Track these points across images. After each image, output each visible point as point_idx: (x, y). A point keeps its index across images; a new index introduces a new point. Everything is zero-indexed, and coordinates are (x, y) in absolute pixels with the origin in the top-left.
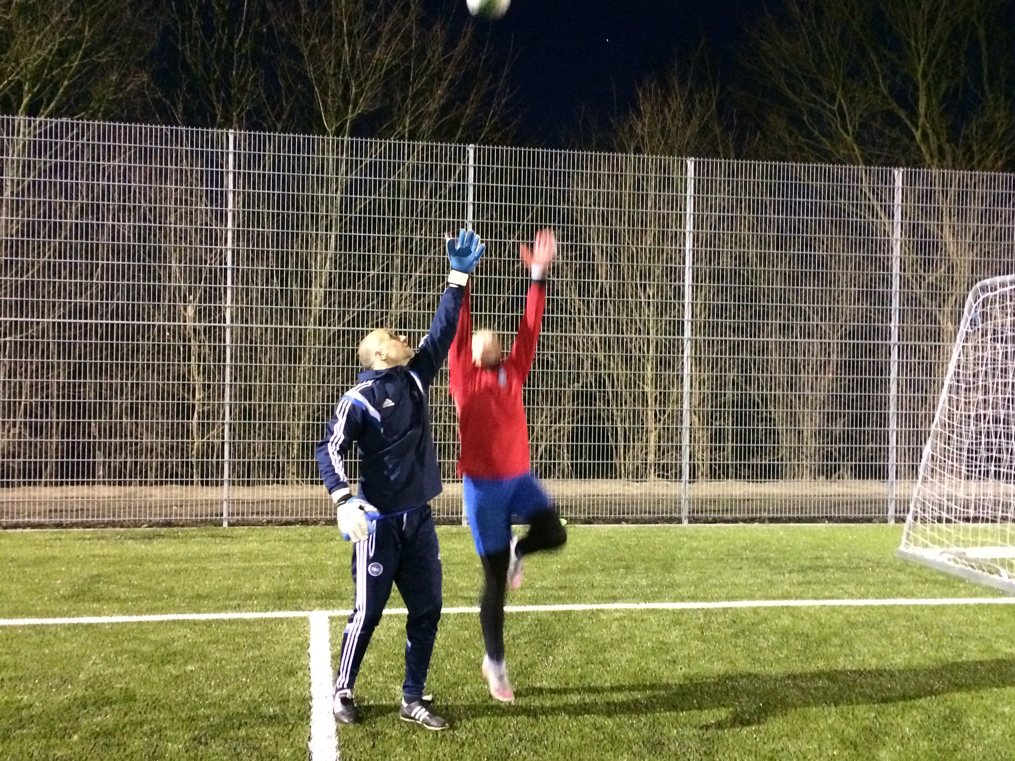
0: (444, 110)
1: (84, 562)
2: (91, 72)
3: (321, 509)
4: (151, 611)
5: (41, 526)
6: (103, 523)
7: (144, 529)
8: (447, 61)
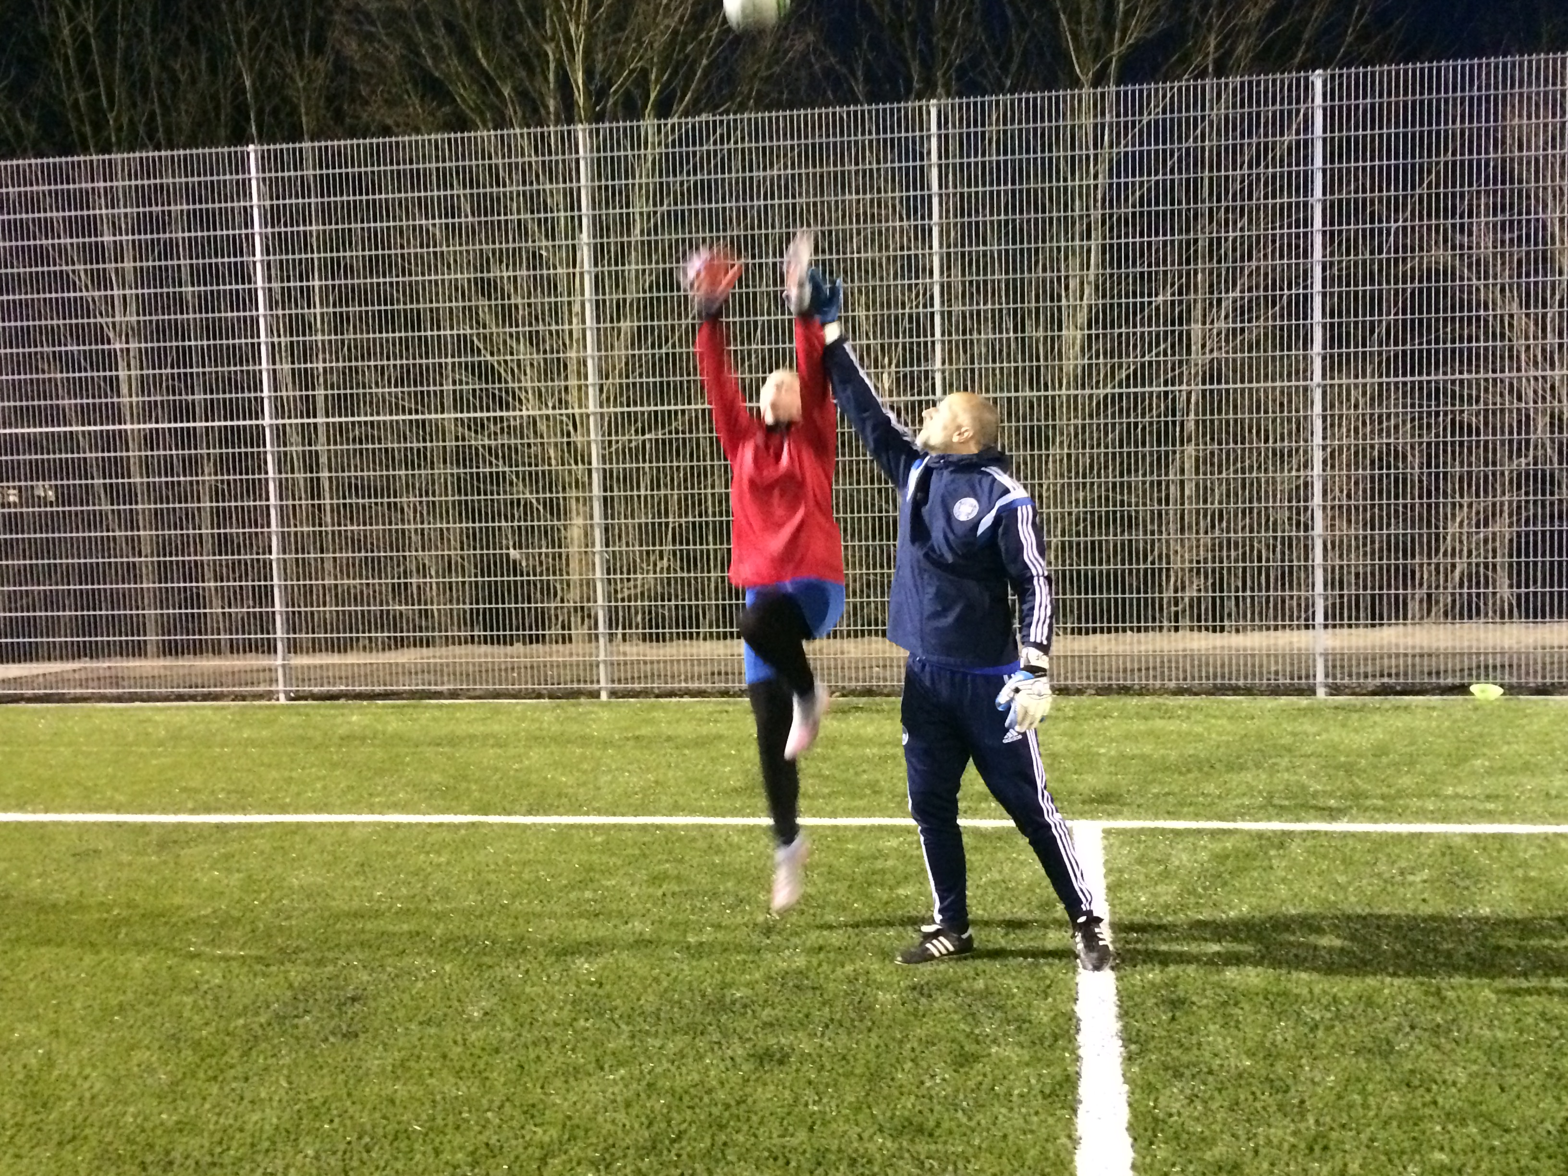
0: (1274, 16)
3: (1088, 671)
4: (849, 812)
5: (701, 693)
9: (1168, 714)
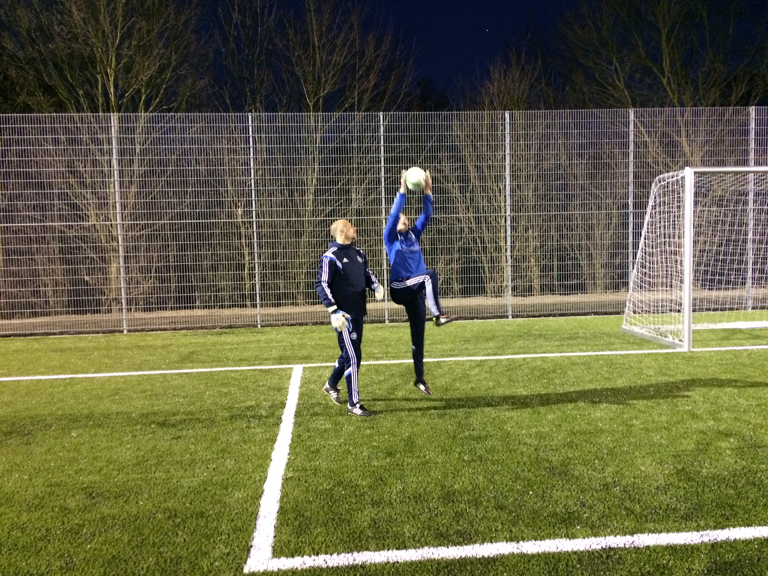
0: (376, 86)
1: (186, 346)
2: (177, 80)
5: (165, 330)
6: (197, 327)
7: (218, 330)
8: (377, 57)
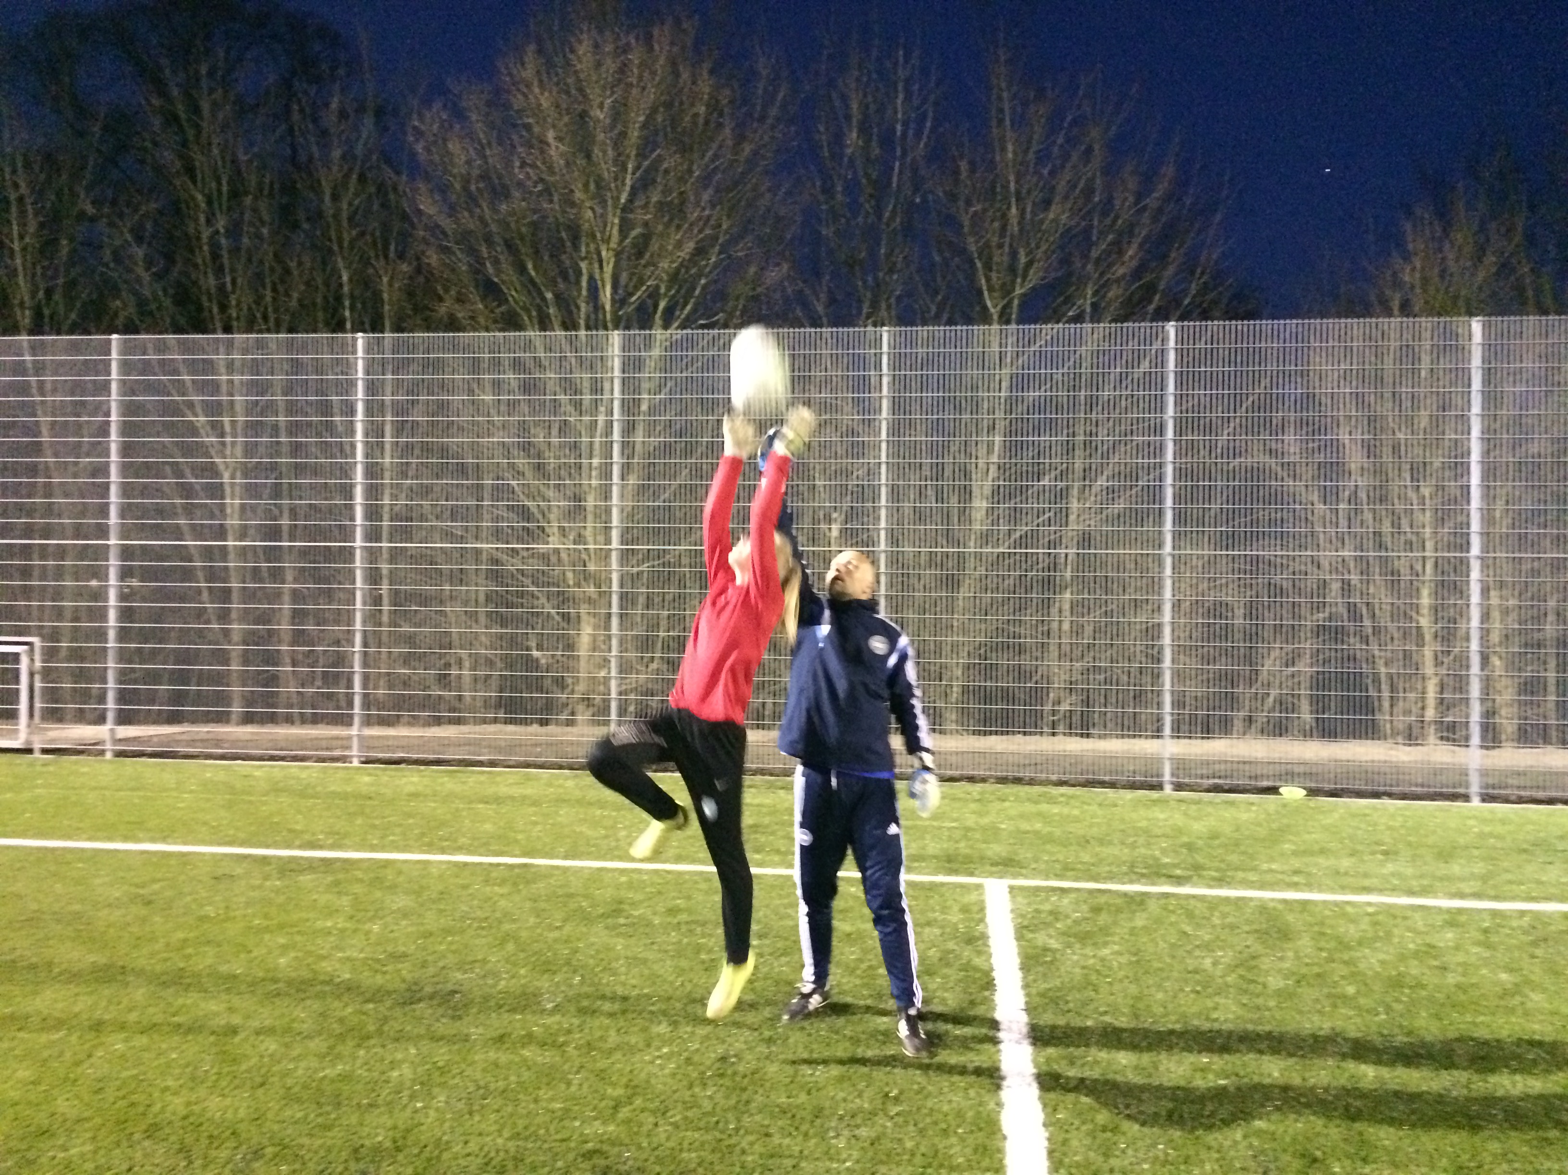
0: (1137, 273)
2: (729, 268)
3: (990, 764)
8: (1140, 212)
9: (1052, 801)
